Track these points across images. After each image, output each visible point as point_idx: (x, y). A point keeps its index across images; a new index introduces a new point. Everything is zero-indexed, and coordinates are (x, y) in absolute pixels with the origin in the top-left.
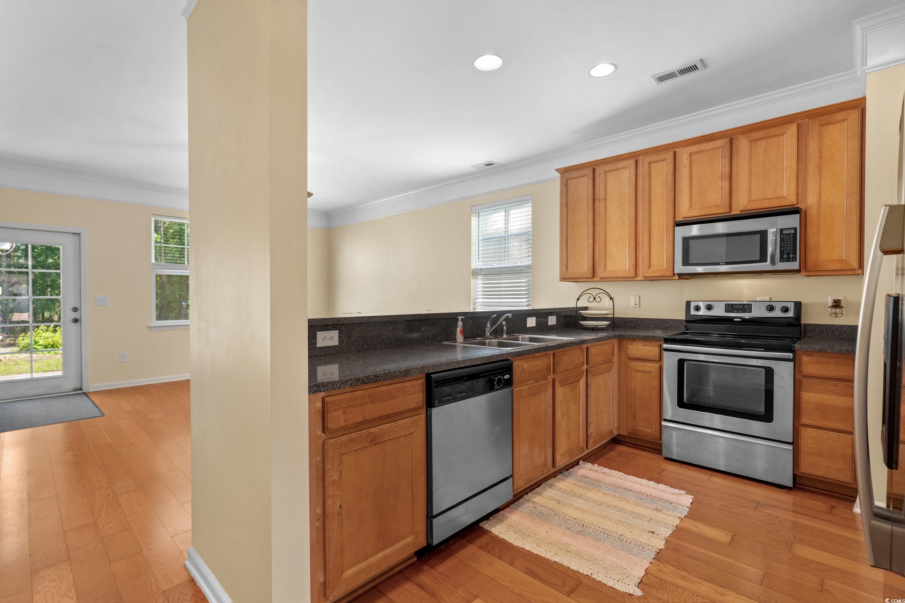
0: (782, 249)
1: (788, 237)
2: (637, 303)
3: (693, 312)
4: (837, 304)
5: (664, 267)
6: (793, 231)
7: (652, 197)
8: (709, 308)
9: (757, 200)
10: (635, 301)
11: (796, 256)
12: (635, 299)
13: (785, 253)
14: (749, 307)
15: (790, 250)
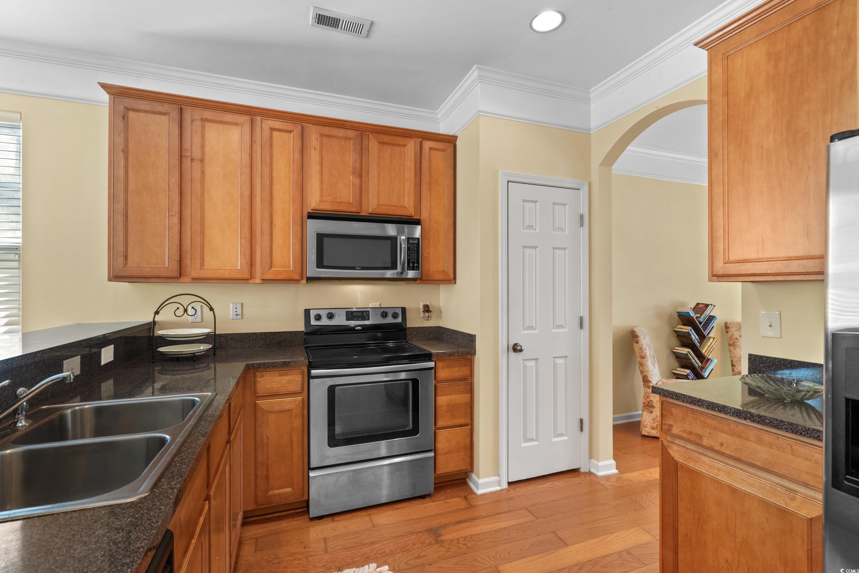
0: (409, 258)
1: (413, 247)
2: (239, 312)
3: (313, 322)
4: (427, 309)
5: (289, 267)
6: (416, 242)
7: (274, 175)
8: (331, 316)
9: (384, 205)
10: (236, 310)
11: (419, 265)
12: (236, 308)
13: (411, 262)
14: (367, 315)
15: (415, 259)
